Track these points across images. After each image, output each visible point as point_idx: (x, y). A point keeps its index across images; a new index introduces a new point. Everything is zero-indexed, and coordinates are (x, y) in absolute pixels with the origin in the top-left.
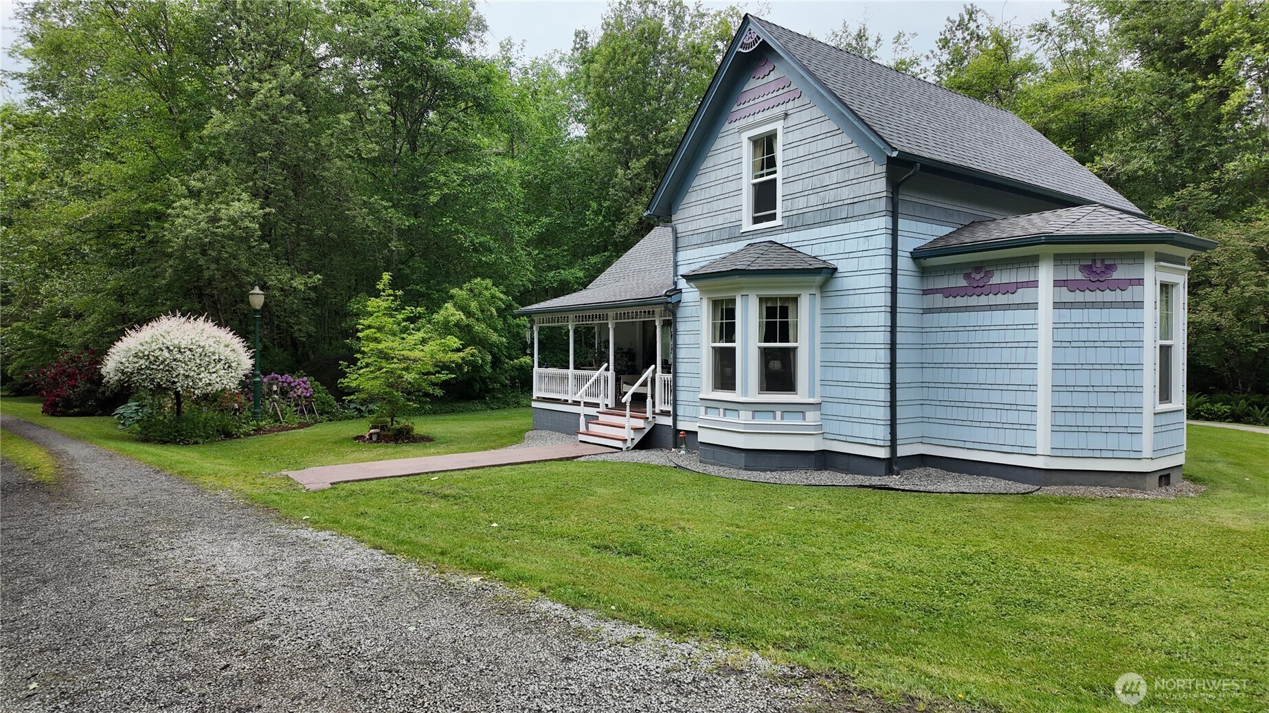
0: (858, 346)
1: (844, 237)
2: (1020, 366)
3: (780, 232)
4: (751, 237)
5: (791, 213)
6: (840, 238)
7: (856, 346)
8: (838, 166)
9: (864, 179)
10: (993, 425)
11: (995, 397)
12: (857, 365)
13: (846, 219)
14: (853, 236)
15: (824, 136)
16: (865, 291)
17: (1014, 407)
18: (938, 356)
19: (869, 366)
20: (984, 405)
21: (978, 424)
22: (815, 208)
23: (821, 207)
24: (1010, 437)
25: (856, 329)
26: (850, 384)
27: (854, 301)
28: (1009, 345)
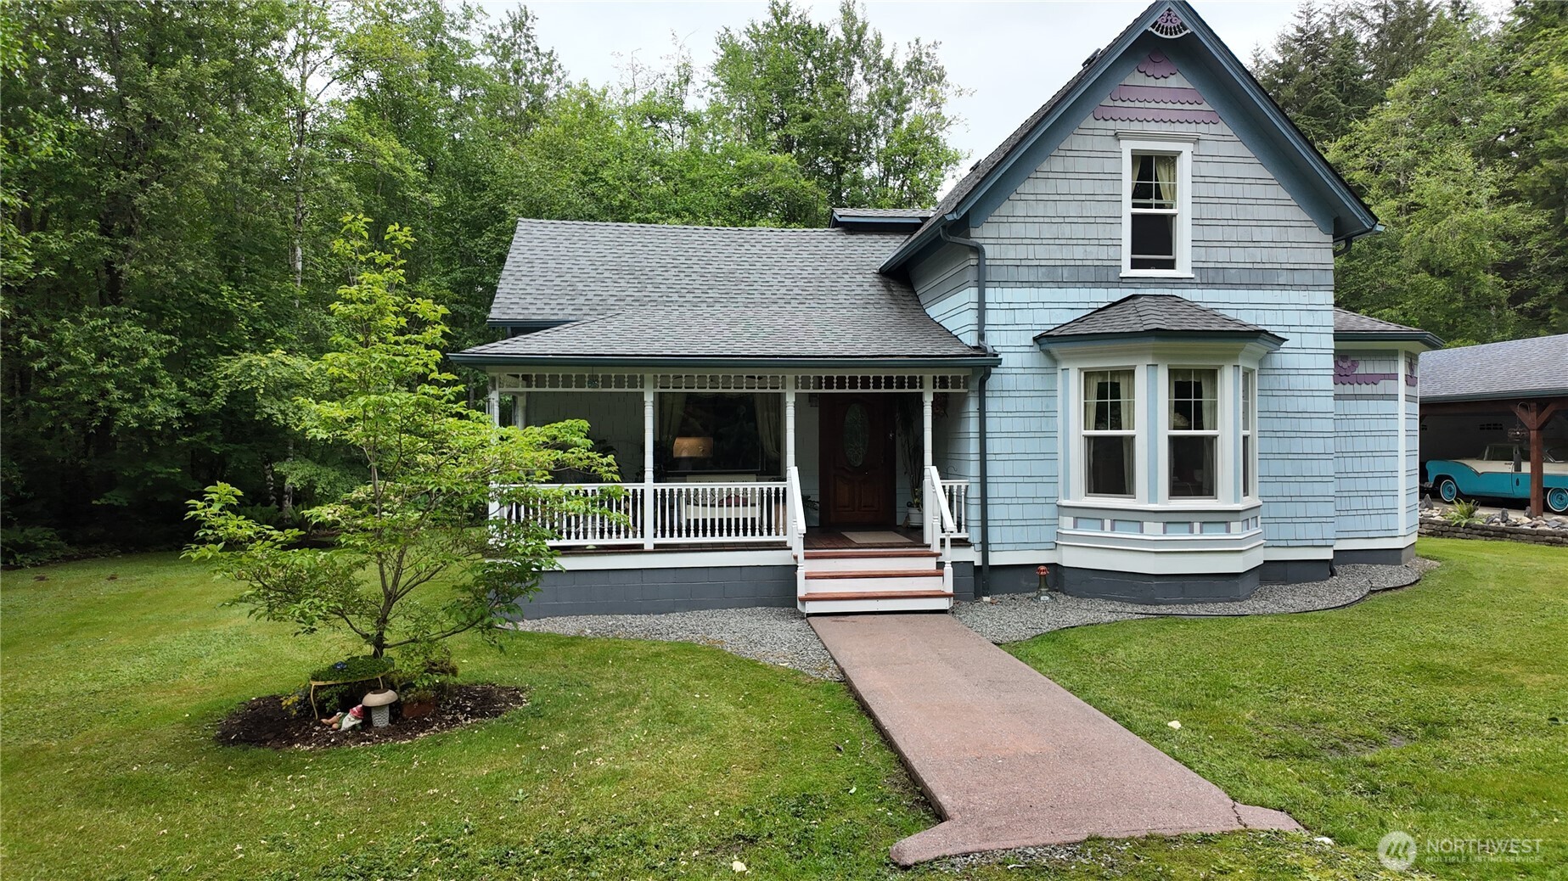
0: (1303, 435)
1: (1282, 307)
2: (1383, 454)
3: (1189, 286)
4: (1135, 285)
5: (1205, 265)
6: (1277, 307)
7: (1299, 434)
8: (1273, 223)
9: (1307, 245)
10: (1359, 513)
11: (1361, 484)
12: (1300, 457)
13: (1283, 287)
14: (1294, 307)
15: (1254, 181)
16: (1310, 372)
17: (1380, 493)
18: (1360, 444)
19: (1316, 457)
20: (1351, 494)
21: (1346, 513)
22: (1241, 266)
23: (1250, 266)
24: (1375, 523)
25: (1300, 415)
26: (1293, 479)
27: (1297, 382)
28: (1373, 434)
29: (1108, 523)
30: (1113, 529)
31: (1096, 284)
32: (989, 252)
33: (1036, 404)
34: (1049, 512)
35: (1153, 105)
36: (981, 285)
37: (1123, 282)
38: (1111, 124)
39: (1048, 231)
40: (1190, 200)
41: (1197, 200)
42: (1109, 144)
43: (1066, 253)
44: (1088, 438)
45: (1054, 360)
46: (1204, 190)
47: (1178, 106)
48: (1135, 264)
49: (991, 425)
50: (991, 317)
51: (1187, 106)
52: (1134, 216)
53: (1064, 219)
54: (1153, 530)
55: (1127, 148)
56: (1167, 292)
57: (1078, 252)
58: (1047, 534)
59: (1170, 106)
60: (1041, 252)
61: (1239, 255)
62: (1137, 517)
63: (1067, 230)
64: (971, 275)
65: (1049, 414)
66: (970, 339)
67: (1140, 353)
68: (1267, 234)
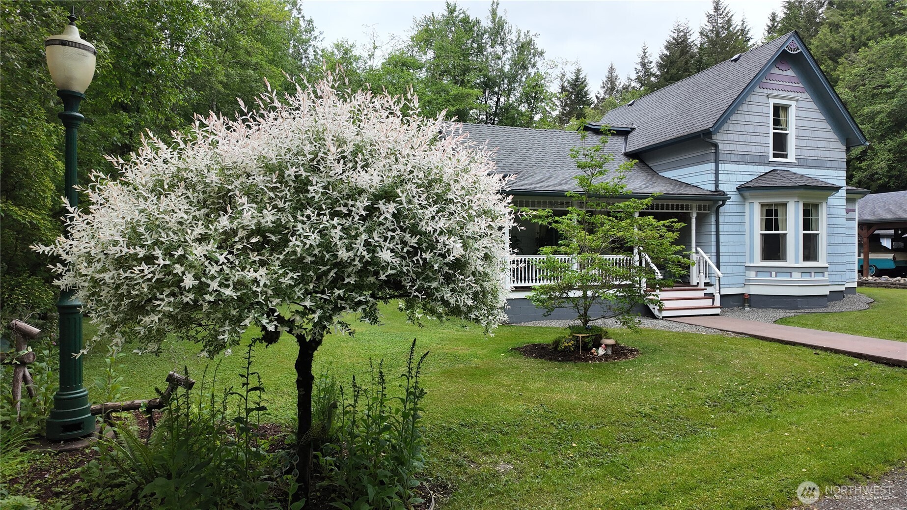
29: (774, 274)
30: (776, 276)
31: (760, 164)
32: (721, 147)
33: (736, 219)
34: (742, 269)
35: (781, 83)
36: (717, 162)
37: (770, 163)
38: (765, 91)
39: (742, 138)
40: (795, 127)
41: (798, 128)
42: (765, 99)
43: (748, 149)
44: (762, 235)
45: (744, 198)
46: (800, 123)
47: (791, 84)
48: (775, 156)
49: (721, 228)
50: (721, 177)
51: (794, 85)
52: (774, 133)
53: (748, 133)
54: (796, 276)
55: (772, 102)
56: (786, 169)
57: (753, 149)
58: (741, 280)
59: (788, 84)
60: (739, 148)
61: (813, 153)
62: (789, 270)
63: (749, 139)
64: (712, 157)
65: (742, 223)
66: (712, 188)
67: (791, 196)
68: (821, 144)
